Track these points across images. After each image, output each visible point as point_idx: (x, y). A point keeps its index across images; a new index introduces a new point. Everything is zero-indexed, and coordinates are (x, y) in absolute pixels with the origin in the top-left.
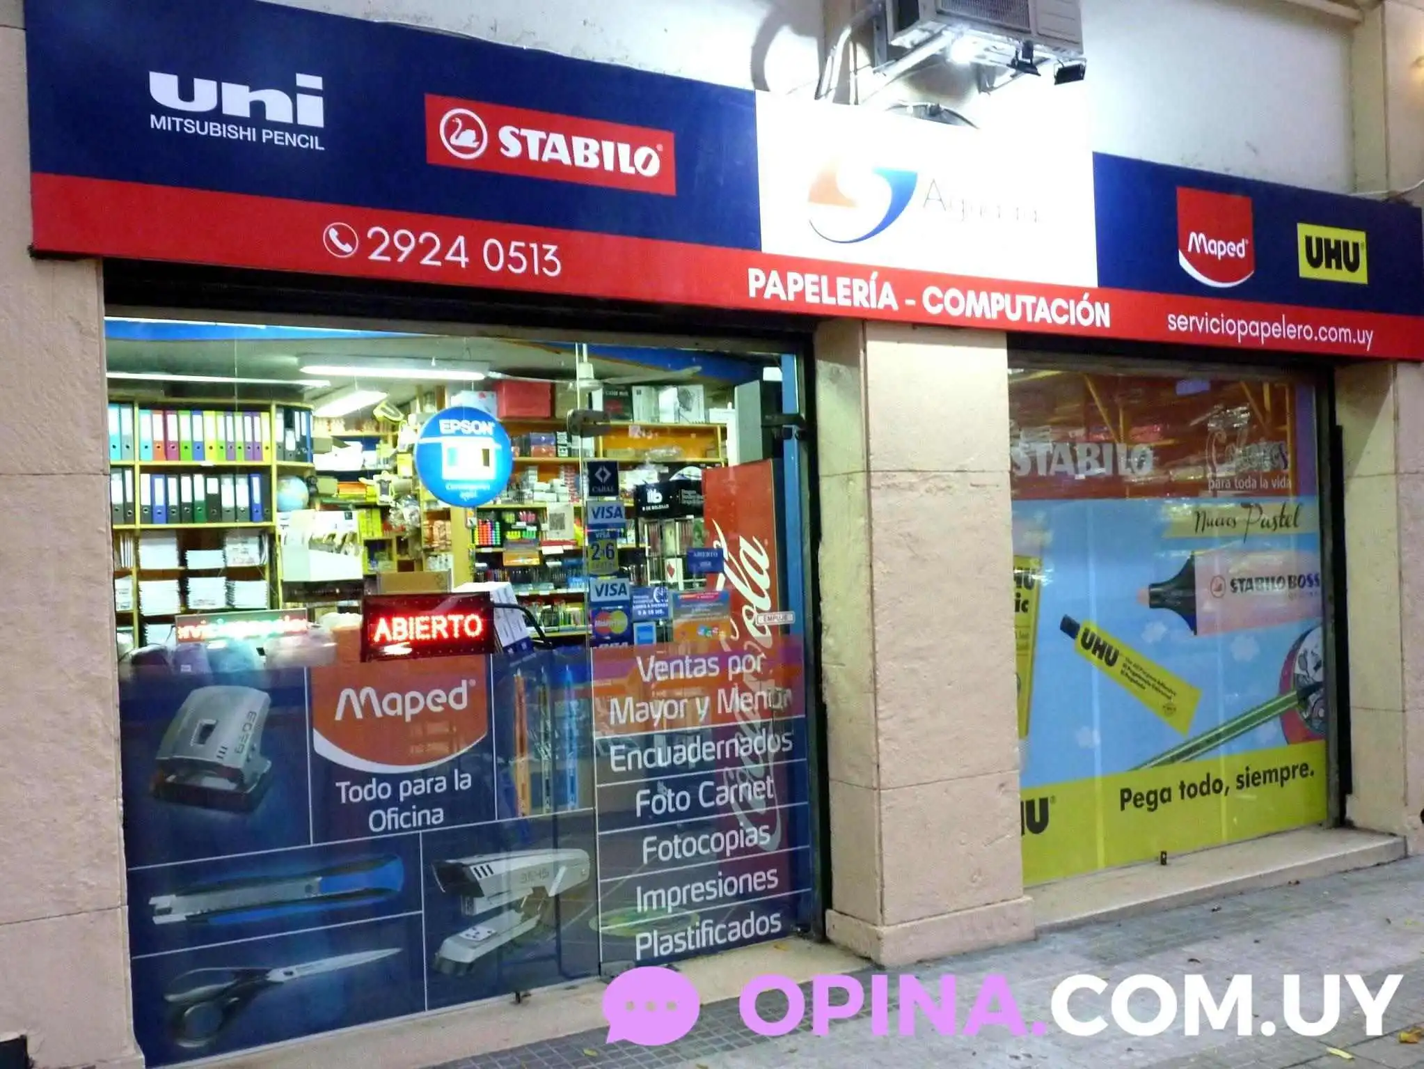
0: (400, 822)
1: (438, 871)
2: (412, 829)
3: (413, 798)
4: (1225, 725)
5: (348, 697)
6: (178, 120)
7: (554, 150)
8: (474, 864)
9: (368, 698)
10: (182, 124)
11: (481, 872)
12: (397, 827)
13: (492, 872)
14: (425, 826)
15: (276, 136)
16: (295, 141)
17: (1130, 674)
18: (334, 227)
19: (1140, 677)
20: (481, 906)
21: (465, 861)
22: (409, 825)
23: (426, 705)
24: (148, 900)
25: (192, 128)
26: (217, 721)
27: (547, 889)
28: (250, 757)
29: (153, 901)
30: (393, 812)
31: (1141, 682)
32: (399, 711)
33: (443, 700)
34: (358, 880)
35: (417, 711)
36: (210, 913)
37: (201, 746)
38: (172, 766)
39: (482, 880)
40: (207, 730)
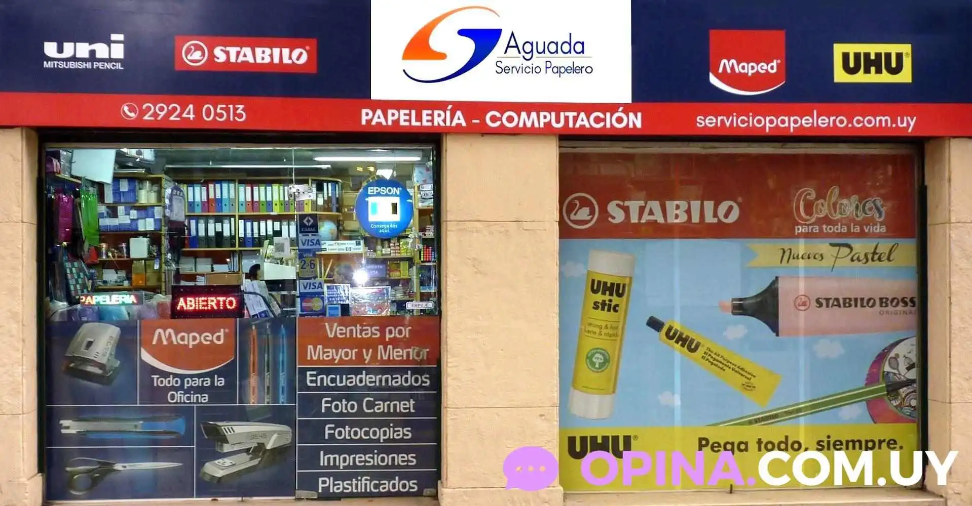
0: (184, 398)
1: (204, 428)
2: (190, 403)
3: (191, 388)
4: (806, 402)
5: (160, 333)
6: (56, 62)
7: (245, 56)
8: (224, 426)
9: (170, 334)
10: (58, 65)
11: (228, 431)
12: (182, 401)
13: (234, 432)
14: (197, 402)
15: (100, 65)
16: (109, 66)
17: (711, 360)
18: (127, 105)
19: (721, 362)
20: (227, 448)
21: (219, 424)
22: (189, 401)
23: (200, 340)
24: (59, 421)
25: (62, 65)
26: (94, 340)
27: (266, 444)
28: (110, 358)
29: (62, 422)
30: (181, 394)
31: (721, 366)
32: (186, 343)
33: (210, 338)
34: (162, 426)
35: (195, 343)
36: (88, 431)
37: (86, 351)
38: (74, 359)
39: (228, 435)
40: (90, 344)
